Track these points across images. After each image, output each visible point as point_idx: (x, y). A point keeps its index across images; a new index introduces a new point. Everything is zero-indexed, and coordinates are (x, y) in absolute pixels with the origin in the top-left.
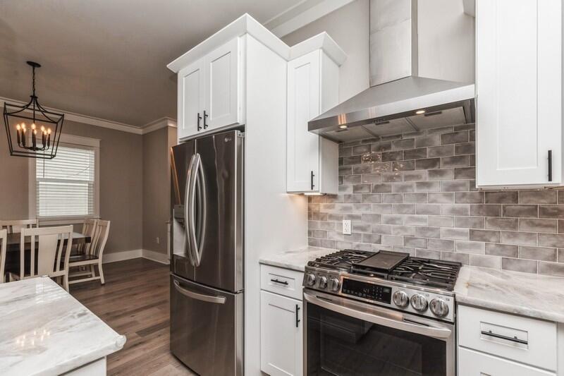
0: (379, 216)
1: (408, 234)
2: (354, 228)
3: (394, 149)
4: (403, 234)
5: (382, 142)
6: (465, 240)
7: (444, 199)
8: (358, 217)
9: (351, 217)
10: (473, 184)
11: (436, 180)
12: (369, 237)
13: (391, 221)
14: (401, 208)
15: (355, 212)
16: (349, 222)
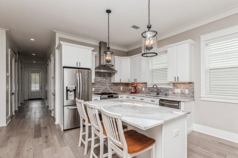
0: (99, 87)
1: (103, 89)
2: (95, 89)
3: (101, 75)
4: (103, 90)
5: (100, 74)
6: (110, 90)
7: (108, 84)
8: (95, 87)
9: (94, 87)
10: (111, 82)
11: (107, 81)
12: (97, 91)
13: (101, 88)
14: (102, 85)
15: (95, 86)
16: (94, 88)
